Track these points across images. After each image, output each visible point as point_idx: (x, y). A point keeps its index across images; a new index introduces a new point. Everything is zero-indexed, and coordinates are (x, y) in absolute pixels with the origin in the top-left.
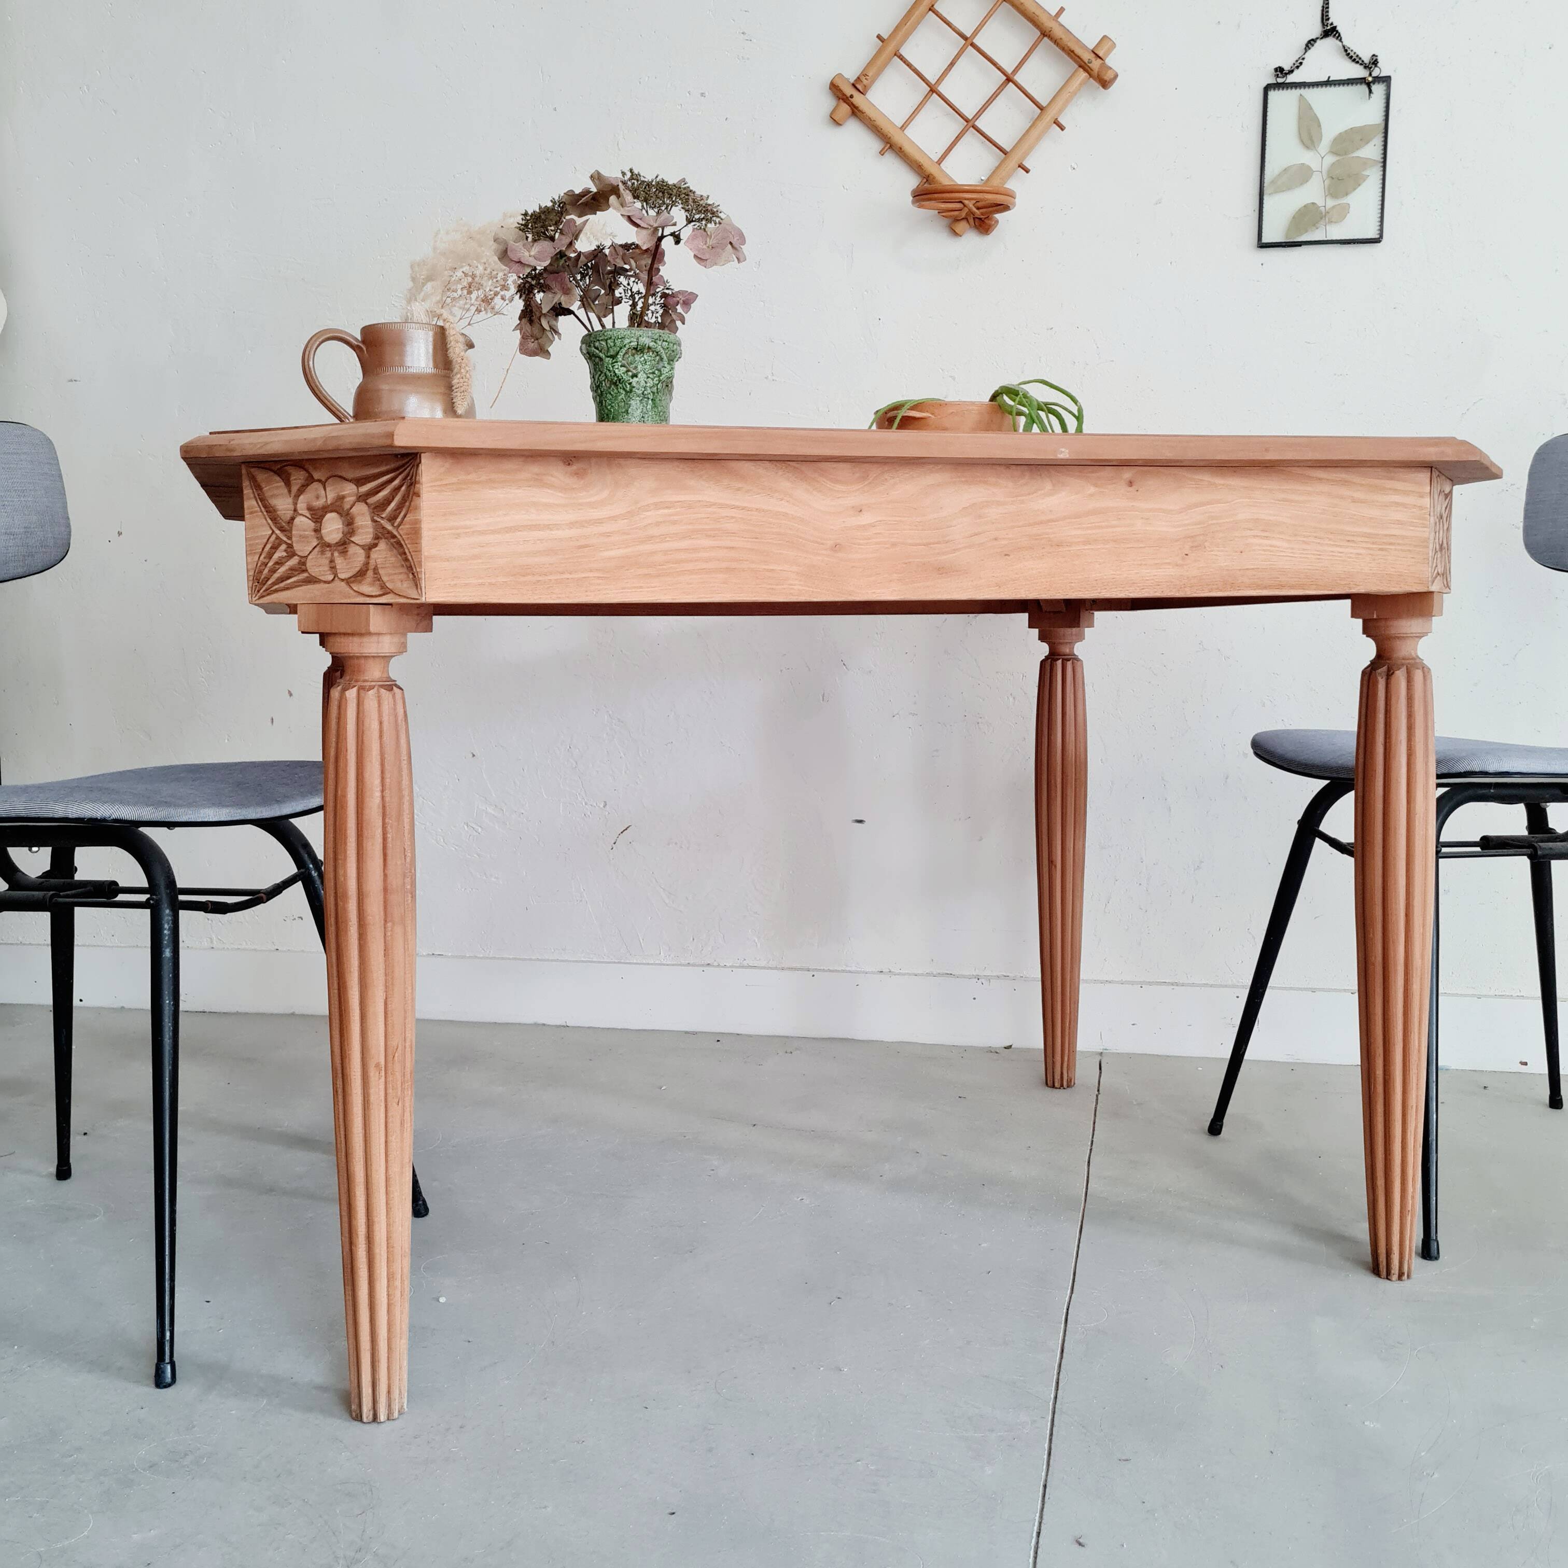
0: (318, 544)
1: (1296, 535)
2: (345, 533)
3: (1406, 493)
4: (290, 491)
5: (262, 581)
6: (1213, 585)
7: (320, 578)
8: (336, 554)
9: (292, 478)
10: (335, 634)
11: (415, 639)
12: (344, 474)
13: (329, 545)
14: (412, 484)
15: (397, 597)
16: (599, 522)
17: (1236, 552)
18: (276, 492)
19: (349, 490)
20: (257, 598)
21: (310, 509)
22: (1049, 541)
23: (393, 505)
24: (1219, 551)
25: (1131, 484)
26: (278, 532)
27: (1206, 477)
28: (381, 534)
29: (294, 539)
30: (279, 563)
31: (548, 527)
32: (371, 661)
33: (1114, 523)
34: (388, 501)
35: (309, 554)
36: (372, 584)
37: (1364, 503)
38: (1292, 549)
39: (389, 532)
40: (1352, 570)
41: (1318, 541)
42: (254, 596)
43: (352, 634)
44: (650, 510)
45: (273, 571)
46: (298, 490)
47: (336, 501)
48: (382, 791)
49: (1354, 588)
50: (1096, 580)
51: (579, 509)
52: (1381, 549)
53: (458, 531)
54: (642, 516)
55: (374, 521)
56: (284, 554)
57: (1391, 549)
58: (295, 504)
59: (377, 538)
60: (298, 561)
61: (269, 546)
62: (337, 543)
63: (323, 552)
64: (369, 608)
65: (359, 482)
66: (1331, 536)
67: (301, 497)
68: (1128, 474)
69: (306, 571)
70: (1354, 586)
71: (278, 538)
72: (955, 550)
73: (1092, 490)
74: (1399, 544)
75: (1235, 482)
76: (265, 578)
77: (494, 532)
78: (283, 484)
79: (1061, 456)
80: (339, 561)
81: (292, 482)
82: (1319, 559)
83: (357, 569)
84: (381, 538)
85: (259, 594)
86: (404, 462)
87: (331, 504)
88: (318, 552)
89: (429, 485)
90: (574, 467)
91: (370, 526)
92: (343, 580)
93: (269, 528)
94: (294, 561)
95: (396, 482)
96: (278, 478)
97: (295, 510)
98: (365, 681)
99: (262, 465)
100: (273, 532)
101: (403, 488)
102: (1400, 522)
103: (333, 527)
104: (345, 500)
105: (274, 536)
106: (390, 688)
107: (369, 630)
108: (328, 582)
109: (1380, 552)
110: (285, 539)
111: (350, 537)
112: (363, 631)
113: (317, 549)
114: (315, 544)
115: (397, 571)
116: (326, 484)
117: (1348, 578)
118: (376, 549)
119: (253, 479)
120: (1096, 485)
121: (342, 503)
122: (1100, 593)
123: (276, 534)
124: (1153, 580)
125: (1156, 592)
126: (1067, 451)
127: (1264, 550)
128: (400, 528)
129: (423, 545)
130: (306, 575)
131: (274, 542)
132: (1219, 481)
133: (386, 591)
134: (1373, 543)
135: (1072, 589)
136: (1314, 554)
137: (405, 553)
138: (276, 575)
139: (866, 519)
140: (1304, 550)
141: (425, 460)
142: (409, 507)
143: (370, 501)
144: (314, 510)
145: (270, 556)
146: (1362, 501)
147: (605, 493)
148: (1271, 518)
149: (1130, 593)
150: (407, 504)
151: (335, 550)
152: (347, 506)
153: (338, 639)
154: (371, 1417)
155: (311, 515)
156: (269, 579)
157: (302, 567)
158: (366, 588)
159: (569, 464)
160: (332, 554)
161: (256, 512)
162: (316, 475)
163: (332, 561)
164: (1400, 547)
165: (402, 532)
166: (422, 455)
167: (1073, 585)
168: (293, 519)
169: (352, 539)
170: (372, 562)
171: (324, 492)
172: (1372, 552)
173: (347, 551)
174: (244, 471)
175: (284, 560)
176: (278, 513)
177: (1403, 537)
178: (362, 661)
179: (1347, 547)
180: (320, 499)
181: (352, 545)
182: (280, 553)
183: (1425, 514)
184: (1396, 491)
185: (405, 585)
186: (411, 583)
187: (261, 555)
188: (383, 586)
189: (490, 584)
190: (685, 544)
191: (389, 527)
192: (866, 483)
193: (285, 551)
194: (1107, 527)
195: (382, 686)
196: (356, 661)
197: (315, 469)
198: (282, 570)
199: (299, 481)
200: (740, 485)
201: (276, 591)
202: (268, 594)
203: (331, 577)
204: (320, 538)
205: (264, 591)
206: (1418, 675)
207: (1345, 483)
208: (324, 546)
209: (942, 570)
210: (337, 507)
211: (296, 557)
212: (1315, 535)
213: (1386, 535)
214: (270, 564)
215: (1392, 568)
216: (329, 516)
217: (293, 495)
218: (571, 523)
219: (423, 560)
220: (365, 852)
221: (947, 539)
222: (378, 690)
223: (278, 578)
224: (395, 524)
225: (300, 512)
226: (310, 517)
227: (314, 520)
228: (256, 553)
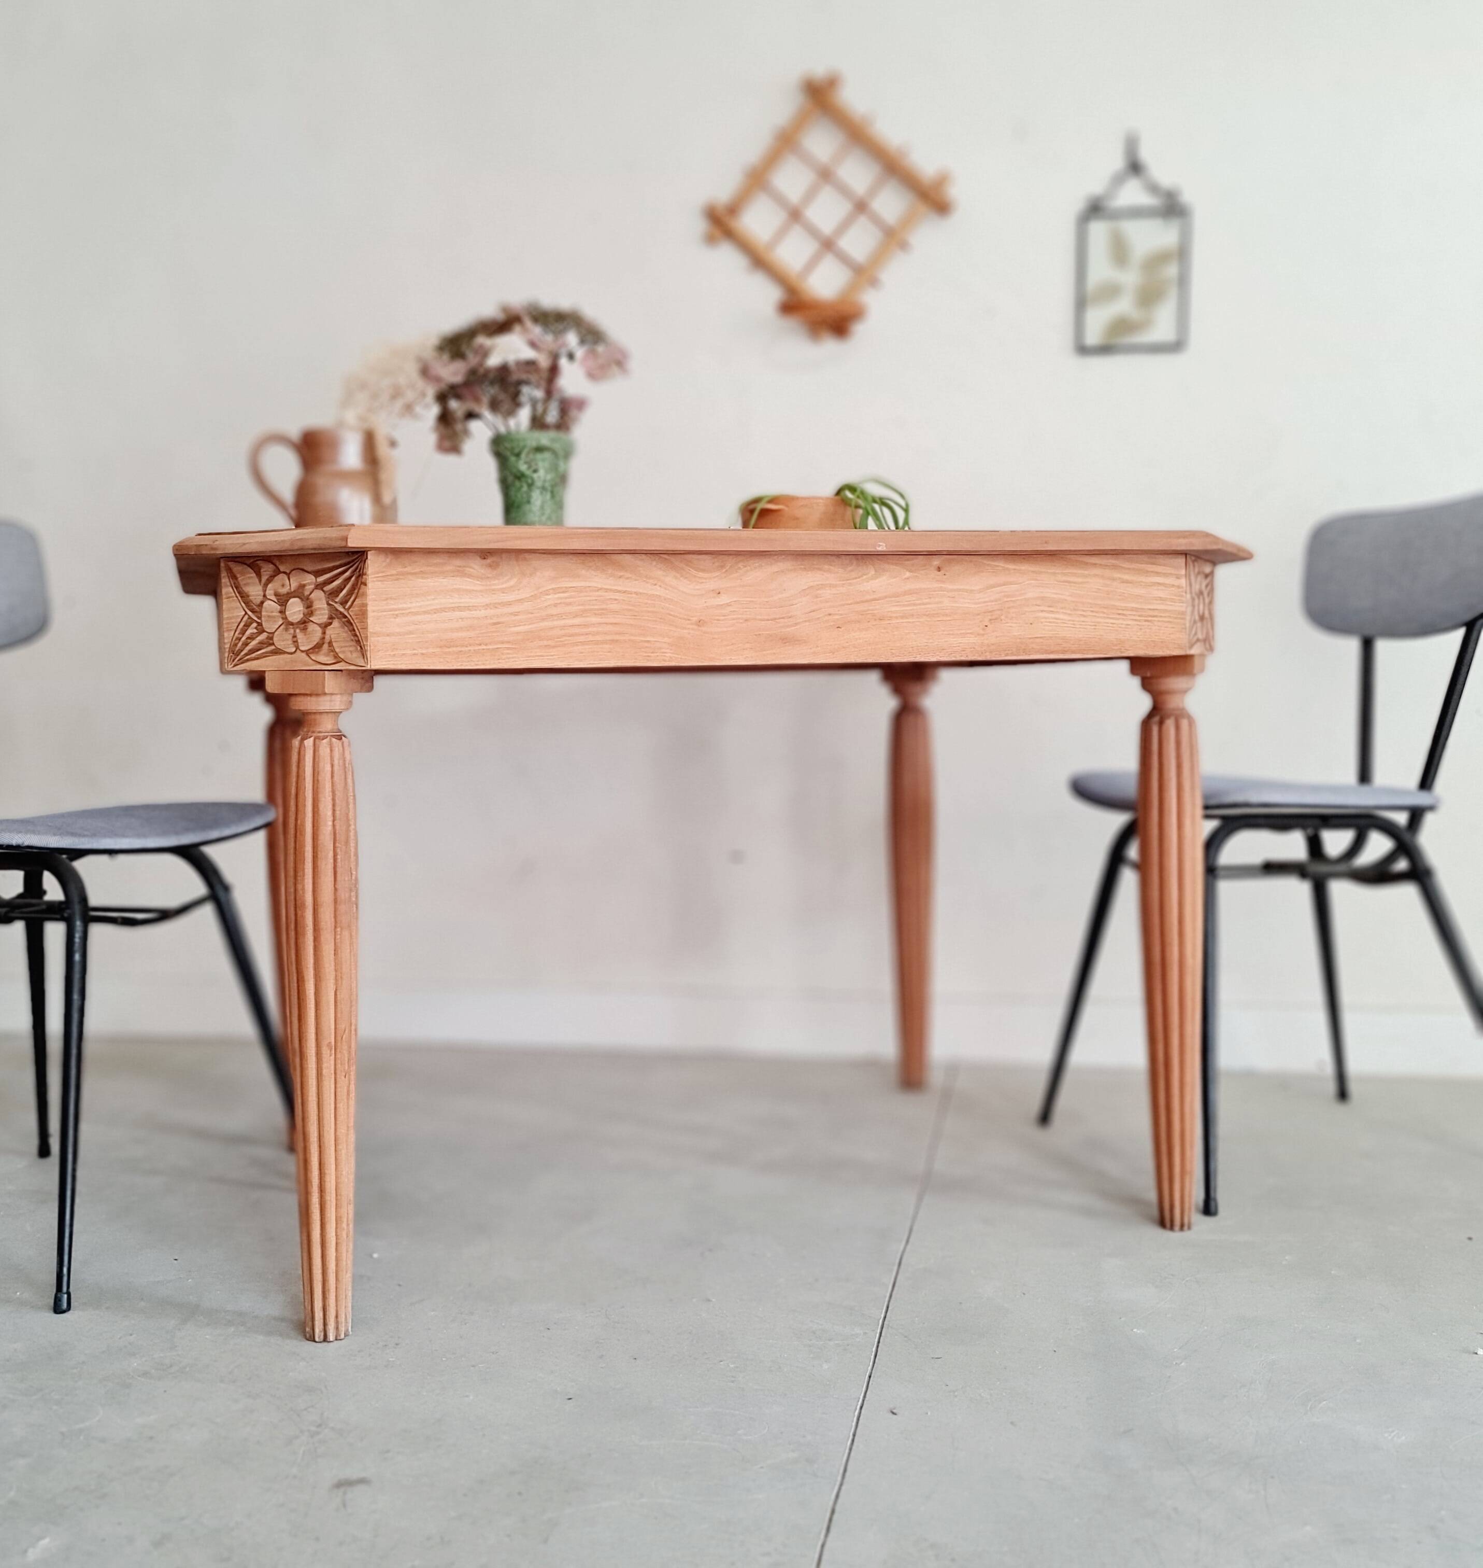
0: (283, 623)
1: (1075, 610)
2: (305, 614)
3: (1166, 575)
4: (260, 581)
5: (237, 651)
6: (1009, 650)
7: (284, 650)
8: (298, 631)
9: (262, 570)
10: (296, 695)
11: (360, 698)
12: (305, 569)
13: (292, 624)
14: (360, 574)
15: (348, 664)
16: (509, 604)
17: (1027, 624)
18: (249, 581)
19: (310, 579)
20: (232, 665)
21: (276, 595)
22: (873, 616)
23: (344, 592)
24: (1012, 623)
25: (939, 569)
26: (250, 613)
27: (1001, 564)
28: (334, 615)
29: (263, 619)
30: (251, 638)
31: (468, 608)
32: (325, 716)
33: (925, 601)
34: (340, 589)
35: (276, 631)
36: (327, 655)
37: (1131, 583)
38: (1073, 621)
39: (341, 613)
40: (1124, 638)
41: (1094, 614)
42: (229, 664)
43: (311, 695)
44: (550, 594)
45: (246, 644)
46: (267, 580)
47: (298, 589)
48: (334, 821)
49: (1124, 652)
50: (912, 647)
51: (493, 594)
52: (1146, 621)
53: (396, 613)
54: (543, 599)
55: (328, 604)
56: (255, 631)
57: (1154, 620)
58: (265, 591)
59: (331, 618)
60: (266, 636)
61: (242, 624)
62: (299, 622)
63: (286, 629)
64: (324, 674)
65: (317, 574)
66: (1105, 611)
67: (270, 586)
68: (936, 561)
69: (273, 644)
70: (1125, 651)
71: (250, 618)
72: (796, 624)
73: (908, 574)
74: (1161, 616)
75: (1025, 567)
76: (239, 650)
77: (425, 612)
78: (254, 575)
79: (880, 549)
80: (300, 636)
81: (262, 574)
82: (1095, 629)
83: (315, 643)
84: (334, 618)
85: (234, 663)
86: (354, 558)
87: (294, 591)
88: (283, 629)
89: (373, 576)
90: (489, 561)
91: (326, 608)
92: (302, 651)
93: (242, 610)
94: (264, 636)
95: (347, 574)
96: (251, 570)
97: (265, 596)
98: (320, 732)
99: (238, 559)
100: (246, 613)
101: (353, 578)
102: (1161, 599)
103: (295, 609)
104: (306, 588)
105: (246, 617)
106: (339, 738)
107: (324, 691)
108: (291, 653)
109: (1147, 623)
110: (256, 619)
111: (310, 617)
112: (320, 692)
113: (282, 627)
114: (280, 622)
115: (347, 644)
116: (291, 576)
117: (1119, 644)
118: (332, 626)
119: (229, 570)
120: (911, 571)
121: (303, 590)
122: (916, 657)
123: (249, 615)
124: (959, 646)
125: (961, 656)
126: (884, 545)
127: (1050, 622)
128: (351, 609)
129: (369, 624)
130: (273, 647)
131: (247, 621)
132: (1011, 566)
133: (339, 660)
134: (1139, 616)
135: (893, 654)
136: (1090, 625)
137: (354, 630)
138: (248, 648)
139: (724, 599)
140: (1083, 622)
141: (370, 555)
142: (357, 593)
143: (325, 589)
144: (280, 596)
145: (243, 632)
146: (1127, 582)
147: (512, 583)
148: (1055, 596)
149: (940, 657)
150: (356, 591)
151: (297, 628)
152: (307, 593)
153: (299, 699)
154: (322, 1338)
155: (278, 599)
156: (242, 651)
157: (270, 641)
158: (322, 658)
159: (485, 559)
160: (295, 631)
161: (233, 597)
162: (282, 568)
163: (294, 636)
164: (1161, 619)
165: (352, 614)
166: (369, 553)
167: (893, 651)
168: (262, 603)
169: (311, 619)
170: (327, 637)
171: (288, 581)
172: (1139, 623)
173: (307, 629)
174: (222, 565)
175: (254, 636)
176: (251, 598)
177: (1165, 611)
178: (318, 716)
179: (1118, 619)
180: (285, 587)
181: (311, 623)
182: (251, 630)
183: (1182, 592)
184: (1158, 574)
185: (355, 655)
186: (360, 654)
187: (236, 631)
188: (336, 656)
189: (422, 654)
190: (577, 621)
191: (341, 609)
192: (724, 570)
193: (256, 628)
194: (920, 604)
195: (332, 736)
196: (313, 717)
197: (282, 563)
198: (253, 643)
199: (268, 573)
200: (622, 574)
201: (248, 660)
202: (242, 663)
203: (294, 650)
204: (285, 618)
205: (238, 660)
206: (1184, 723)
207: (1115, 567)
208: (288, 624)
209: (786, 640)
210: (298, 593)
211: (265, 633)
212: (1092, 609)
213: (1150, 609)
214: (244, 638)
215: (1156, 636)
216: (292, 600)
217: (262, 584)
218: (487, 605)
219: (369, 635)
220: (319, 870)
221: (790, 615)
222: (330, 739)
223: (250, 650)
224: (346, 607)
225: (268, 597)
226: (276, 601)
227: (280, 604)
228: (231, 630)
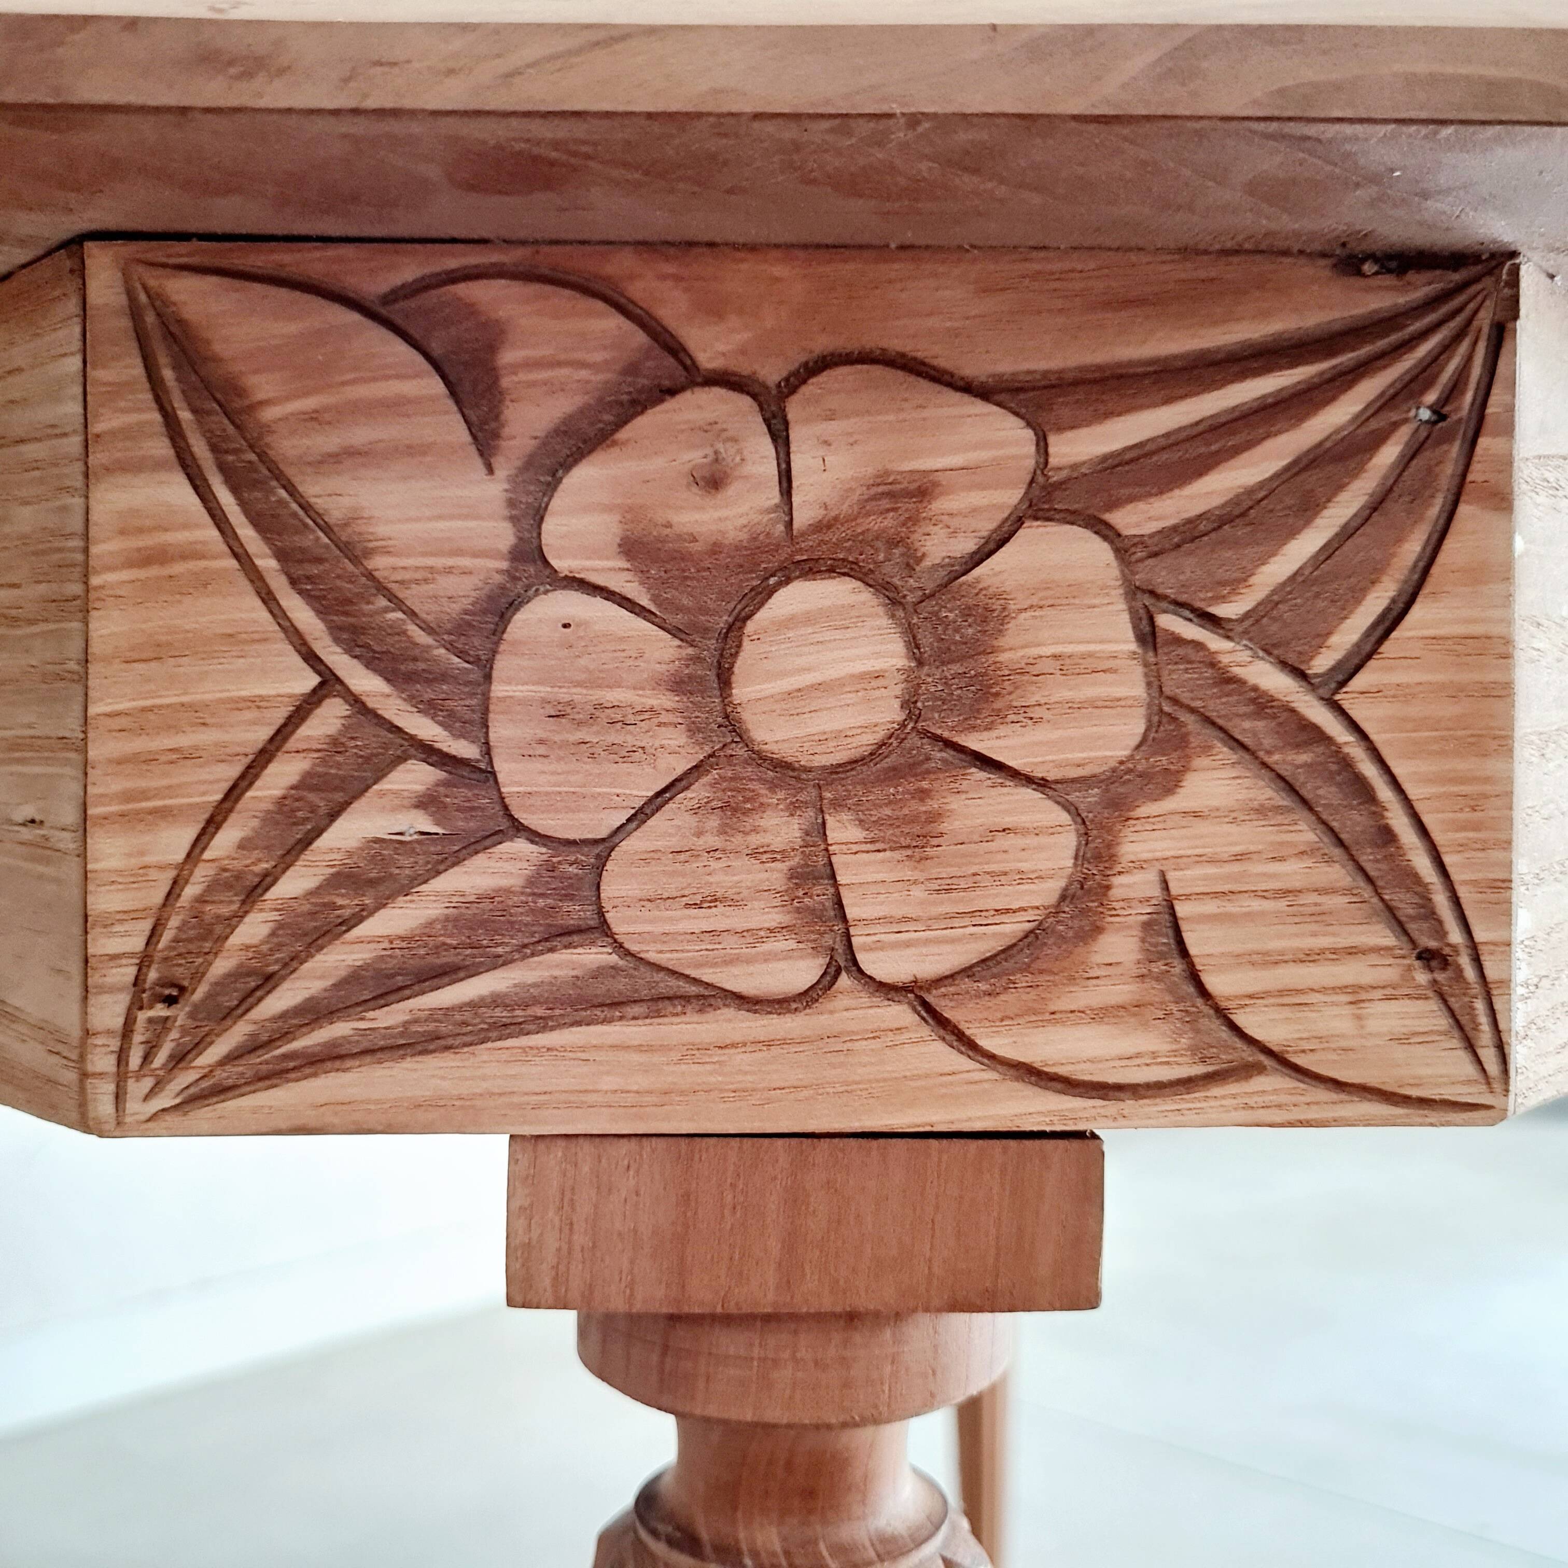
0: (697, 770)
7: (707, 975)
9: (508, 356)
15: (1322, 1094)
42: (137, 1088)
47: (864, 508)
81: (506, 382)
84: (1206, 749)
86: (1402, 299)
104: (940, 505)
113: (699, 791)
116: (794, 409)
121: (913, 520)
123: (356, 702)
128: (1360, 681)
131: (336, 745)
151: (838, 804)
171: (767, 447)
176: (379, 564)
180: (732, 490)
181: (977, 774)
223: (355, 977)
224: (1322, 663)
225: (562, 564)
226: (645, 601)
227: (677, 619)
228: (164, 814)
